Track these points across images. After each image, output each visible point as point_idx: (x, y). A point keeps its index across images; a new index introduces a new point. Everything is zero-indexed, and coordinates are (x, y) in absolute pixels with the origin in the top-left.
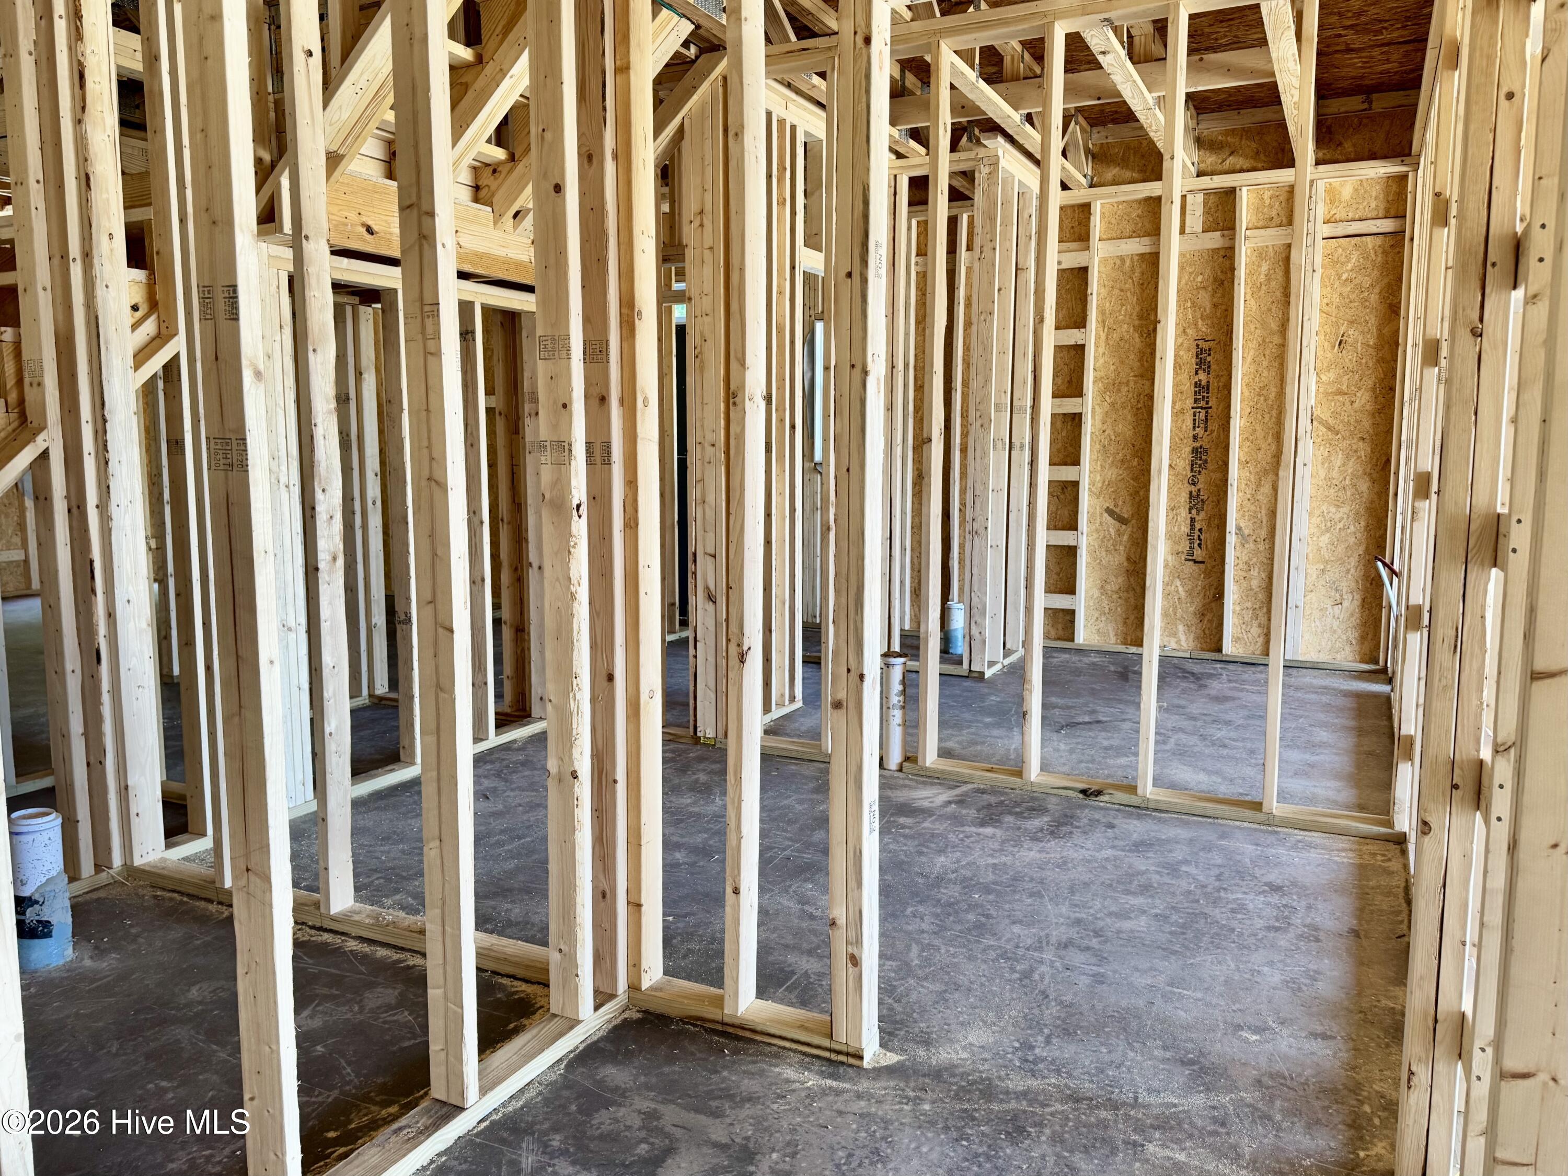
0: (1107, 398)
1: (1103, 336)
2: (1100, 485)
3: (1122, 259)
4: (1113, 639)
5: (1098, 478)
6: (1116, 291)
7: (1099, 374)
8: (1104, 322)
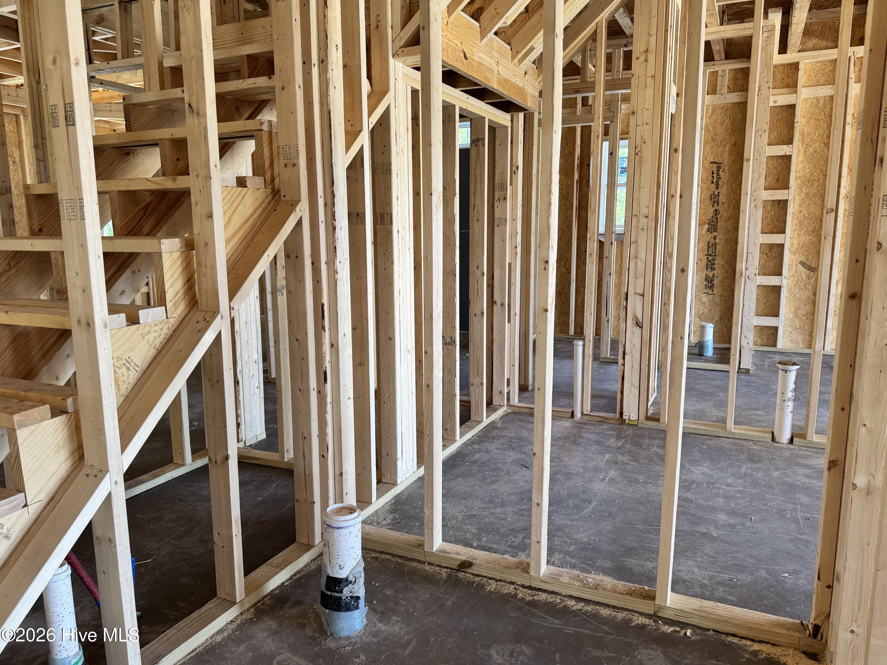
0: (804, 190)
1: (802, 150)
2: (796, 246)
3: (817, 99)
4: (801, 345)
5: (795, 242)
6: (813, 121)
7: (798, 175)
8: (803, 140)
